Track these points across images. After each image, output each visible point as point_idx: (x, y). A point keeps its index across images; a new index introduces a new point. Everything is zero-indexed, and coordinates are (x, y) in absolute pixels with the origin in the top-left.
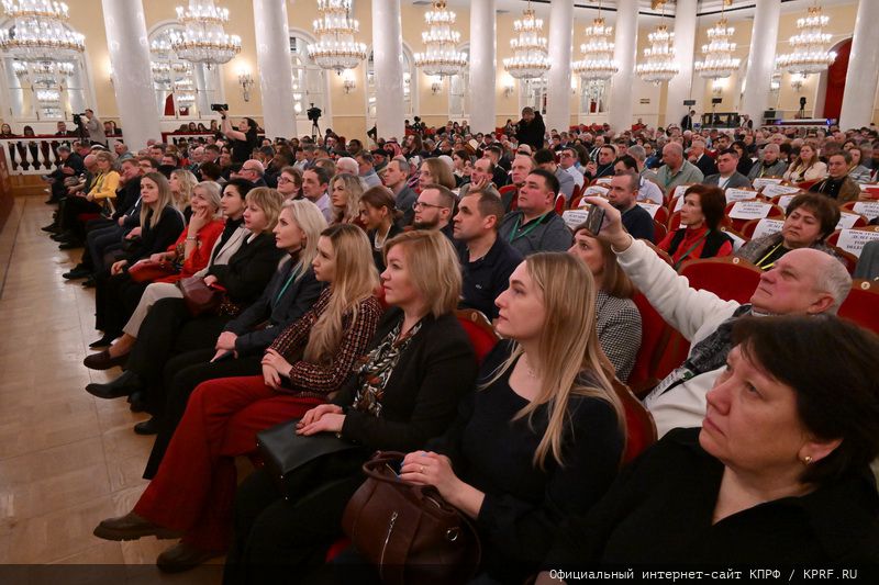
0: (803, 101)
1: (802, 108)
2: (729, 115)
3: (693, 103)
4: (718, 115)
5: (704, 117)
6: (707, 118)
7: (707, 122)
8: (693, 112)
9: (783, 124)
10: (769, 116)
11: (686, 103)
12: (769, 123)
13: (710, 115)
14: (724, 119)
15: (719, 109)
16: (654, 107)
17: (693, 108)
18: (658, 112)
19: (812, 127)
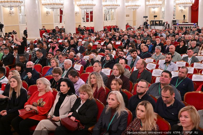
0: (184, 16)
1: (184, 19)
2: (160, 21)
3: (147, 17)
4: (156, 21)
5: (151, 22)
6: (152, 22)
7: (152, 23)
8: (147, 20)
9: (179, 25)
10: (174, 22)
11: (144, 17)
12: (174, 24)
13: (153, 21)
14: (157, 22)
15: (156, 19)
16: (131, 18)
17: (147, 19)
18: (132, 19)
19: (189, 26)
